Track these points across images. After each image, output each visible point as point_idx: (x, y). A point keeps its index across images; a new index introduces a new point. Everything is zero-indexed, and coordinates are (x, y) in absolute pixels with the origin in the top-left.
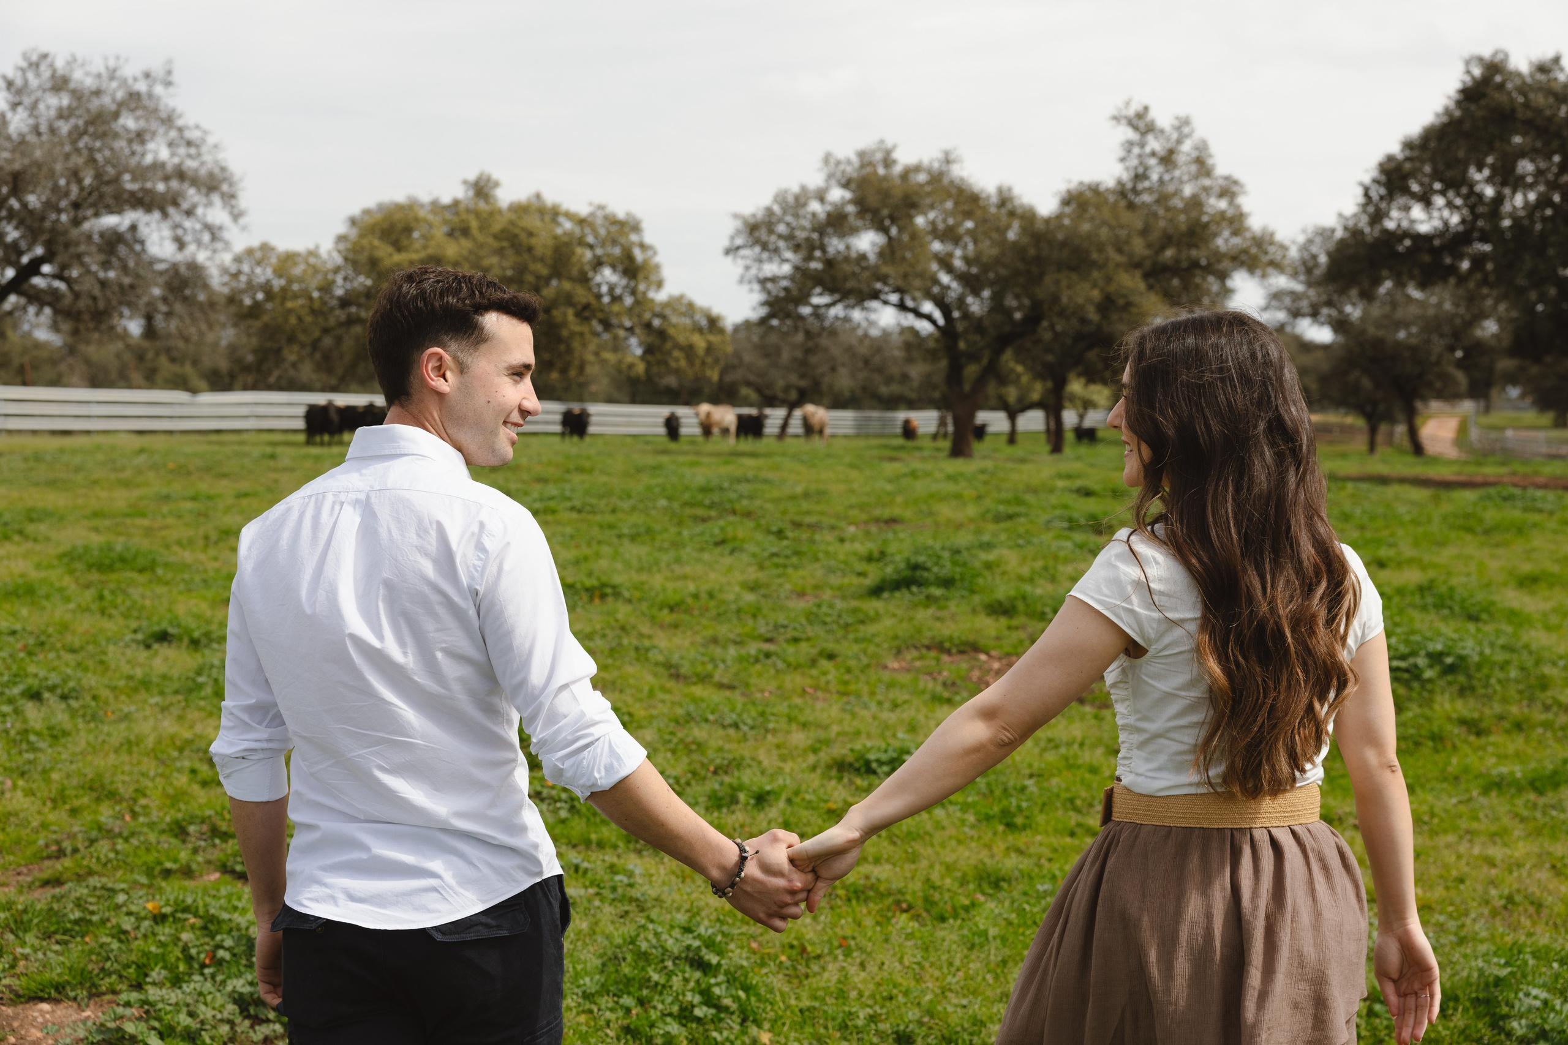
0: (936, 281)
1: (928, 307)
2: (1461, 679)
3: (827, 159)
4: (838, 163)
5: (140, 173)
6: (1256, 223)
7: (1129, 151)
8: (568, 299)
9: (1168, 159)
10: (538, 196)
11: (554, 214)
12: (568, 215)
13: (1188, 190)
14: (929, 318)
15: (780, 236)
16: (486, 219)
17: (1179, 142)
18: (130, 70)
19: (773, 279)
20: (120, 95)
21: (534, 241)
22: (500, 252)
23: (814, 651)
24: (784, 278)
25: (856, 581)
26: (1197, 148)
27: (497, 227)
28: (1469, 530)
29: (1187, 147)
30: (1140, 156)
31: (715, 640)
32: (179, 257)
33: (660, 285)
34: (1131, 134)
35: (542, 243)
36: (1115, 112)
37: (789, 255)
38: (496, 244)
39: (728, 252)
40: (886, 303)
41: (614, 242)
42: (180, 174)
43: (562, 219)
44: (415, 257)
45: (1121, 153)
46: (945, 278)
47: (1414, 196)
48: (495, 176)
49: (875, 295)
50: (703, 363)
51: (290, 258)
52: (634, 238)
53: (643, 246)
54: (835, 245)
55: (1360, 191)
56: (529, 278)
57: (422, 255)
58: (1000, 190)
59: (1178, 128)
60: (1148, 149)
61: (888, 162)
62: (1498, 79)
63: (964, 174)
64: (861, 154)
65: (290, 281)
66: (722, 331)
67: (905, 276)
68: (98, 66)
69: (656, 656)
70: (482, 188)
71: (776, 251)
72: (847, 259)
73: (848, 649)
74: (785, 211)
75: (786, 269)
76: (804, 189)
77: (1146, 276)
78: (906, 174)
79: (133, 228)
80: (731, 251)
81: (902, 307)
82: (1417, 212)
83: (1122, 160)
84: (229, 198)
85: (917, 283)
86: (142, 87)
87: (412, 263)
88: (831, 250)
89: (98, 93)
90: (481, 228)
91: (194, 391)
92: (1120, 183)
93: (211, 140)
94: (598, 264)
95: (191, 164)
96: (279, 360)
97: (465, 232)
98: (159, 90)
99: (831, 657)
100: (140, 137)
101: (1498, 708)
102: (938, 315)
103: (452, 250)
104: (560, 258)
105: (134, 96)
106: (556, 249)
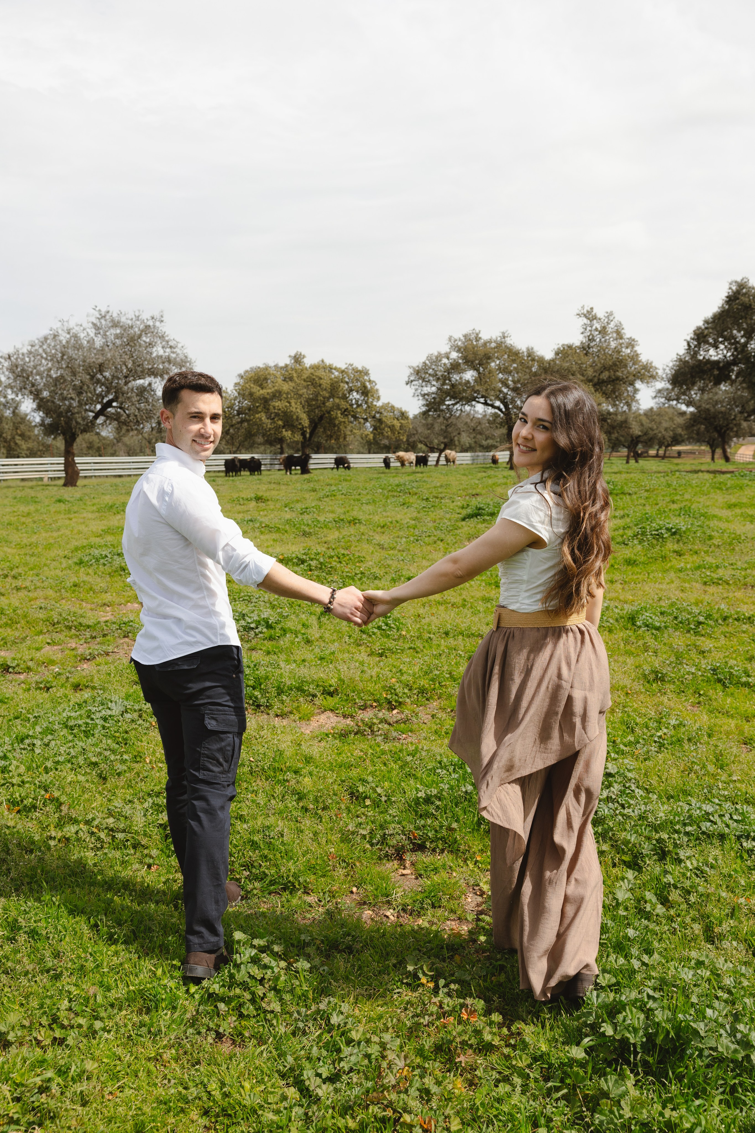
0: (501, 391)
1: (498, 403)
2: (678, 537)
3: (450, 339)
4: (456, 340)
5: (152, 361)
6: (644, 358)
7: (586, 329)
8: (338, 407)
9: (603, 331)
10: (323, 361)
11: (331, 368)
12: (335, 369)
13: (613, 345)
14: (498, 408)
15: (430, 375)
16: (300, 372)
17: (608, 323)
18: (145, 316)
19: (428, 394)
20: (142, 327)
21: (321, 381)
22: (306, 387)
23: (436, 539)
24: (433, 393)
25: (457, 516)
26: (616, 326)
27: (305, 376)
28: (720, 489)
29: (612, 325)
30: (591, 331)
31: (398, 537)
33: (378, 399)
34: (585, 321)
35: (325, 383)
36: (578, 312)
37: (434, 383)
38: (305, 384)
40: (478, 402)
41: (357, 380)
43: (334, 371)
44: (269, 391)
45: (583, 330)
46: (505, 390)
47: (710, 344)
48: (304, 353)
49: (474, 399)
50: (399, 433)
52: (366, 378)
53: (370, 381)
54: (455, 377)
55: (685, 344)
56: (320, 398)
57: (273, 390)
58: (528, 349)
59: (608, 317)
60: (594, 328)
61: (478, 339)
62: (744, 291)
63: (512, 343)
64: (465, 336)
66: (407, 418)
67: (487, 390)
68: (131, 315)
69: (375, 541)
70: (297, 359)
71: (429, 381)
72: (460, 384)
73: (449, 539)
74: (431, 363)
75: (434, 389)
76: (440, 354)
77: (594, 385)
78: (485, 344)
79: (150, 384)
80: (409, 382)
81: (486, 404)
82: (712, 352)
83: (582, 333)
85: (492, 393)
86: (150, 323)
87: (268, 393)
88: (453, 379)
89: (132, 327)
90: (298, 377)
92: (582, 343)
93: (181, 345)
94: (351, 390)
95: (173, 356)
97: (291, 379)
98: (158, 324)
99: (442, 540)
100: (151, 345)
101: (690, 547)
102: (502, 407)
103: (286, 387)
104: (334, 388)
105: (148, 327)
106: (332, 385)
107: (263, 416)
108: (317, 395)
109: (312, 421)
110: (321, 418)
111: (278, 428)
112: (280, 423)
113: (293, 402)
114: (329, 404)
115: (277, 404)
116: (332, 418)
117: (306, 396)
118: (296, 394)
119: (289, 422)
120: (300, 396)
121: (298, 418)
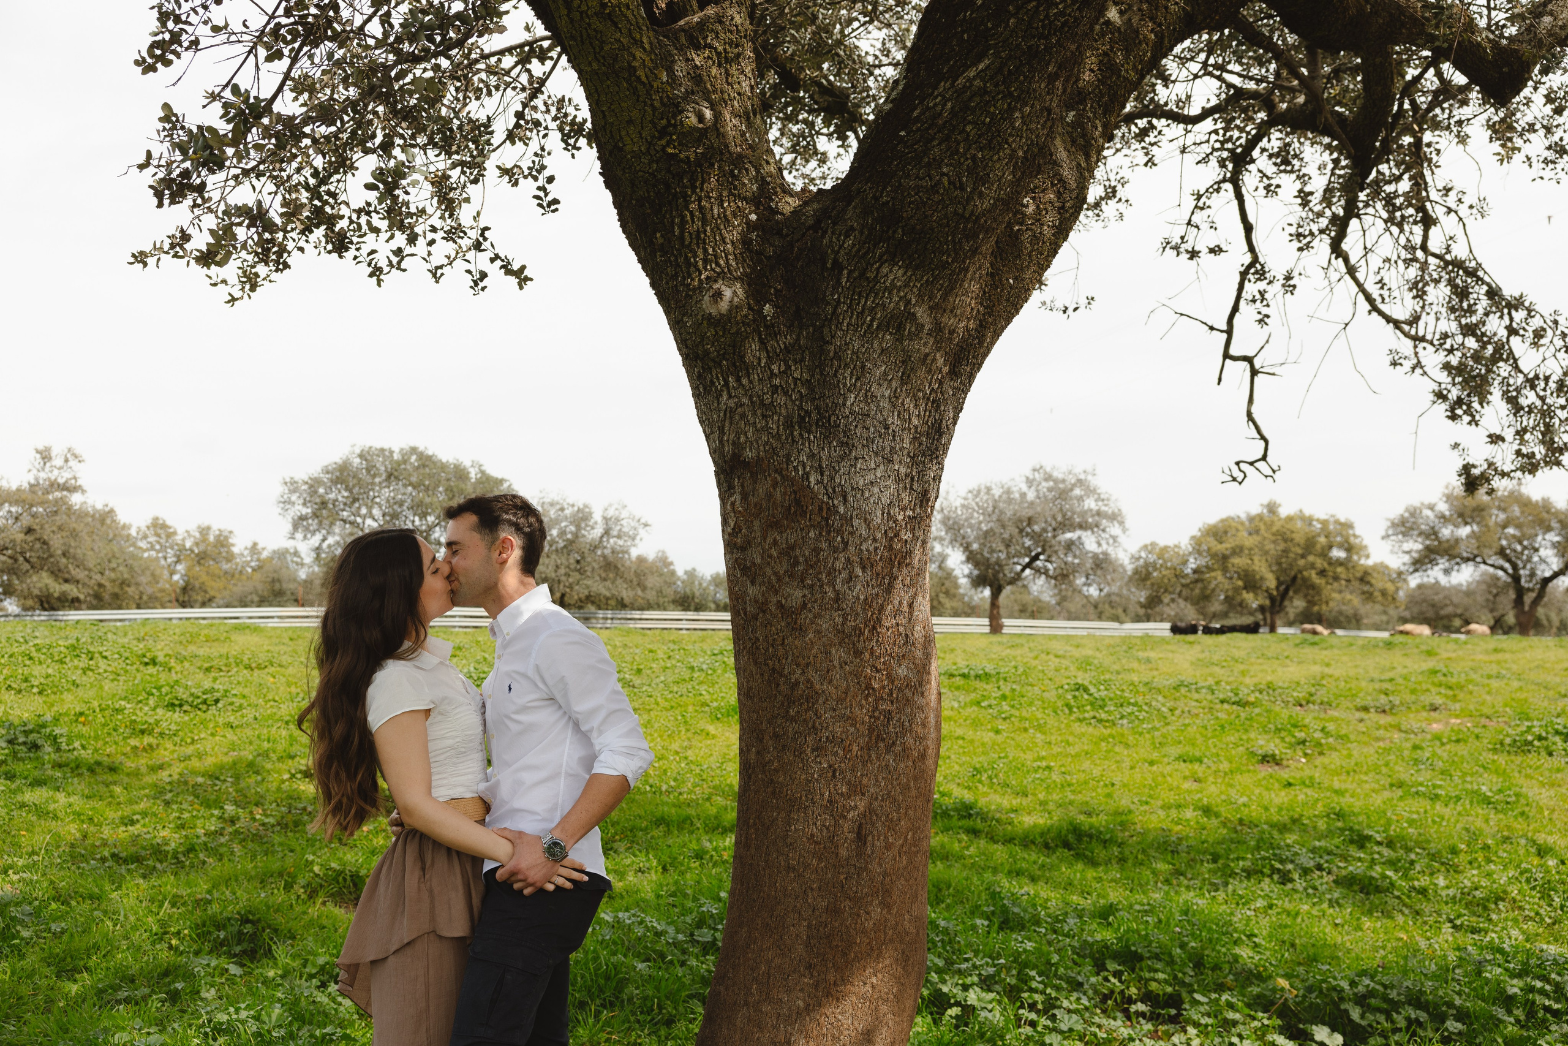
5: (1083, 514)
8: (1312, 566)
10: (1302, 511)
11: (1309, 521)
12: (1317, 520)
14: (1502, 569)
15: (1411, 529)
16: (1269, 525)
18: (1078, 470)
20: (1073, 481)
21: (1296, 535)
22: (1274, 542)
24: (1418, 550)
27: (1274, 529)
32: (1098, 550)
33: (1368, 556)
35: (1299, 538)
37: (1419, 539)
38: (1273, 538)
39: (1383, 538)
40: (1477, 561)
41: (1340, 534)
42: (1099, 513)
43: (1313, 523)
44: (1229, 546)
46: (1518, 548)
48: (1278, 502)
50: (1393, 599)
52: (1350, 531)
53: (1355, 536)
54: (1443, 532)
56: (1292, 555)
57: (1233, 544)
65: (1165, 562)
68: (1064, 469)
70: (1272, 508)
71: (1410, 536)
72: (1451, 540)
75: (1420, 547)
76: (1424, 504)
79: (1079, 538)
80: (1386, 537)
84: (1121, 523)
86: (1082, 477)
87: (1227, 549)
88: (1441, 535)
89: (1064, 481)
90: (1267, 530)
91: (1121, 622)
93: (1113, 498)
94: (1331, 546)
95: (1104, 508)
96: (1160, 601)
97: (1257, 532)
98: (1090, 478)
100: (1080, 499)
102: (1508, 567)
103: (1249, 541)
104: (1309, 545)
105: (1080, 481)
106: (1308, 540)
107: (1218, 574)
108: (1285, 551)
109: (1280, 583)
110: (1294, 578)
111: (1237, 590)
112: (1240, 583)
113: (1256, 558)
114: (1301, 562)
115: (1236, 560)
116: (1305, 580)
117: (1272, 552)
118: (1261, 549)
119: (1251, 583)
120: (1266, 553)
121: (1262, 579)
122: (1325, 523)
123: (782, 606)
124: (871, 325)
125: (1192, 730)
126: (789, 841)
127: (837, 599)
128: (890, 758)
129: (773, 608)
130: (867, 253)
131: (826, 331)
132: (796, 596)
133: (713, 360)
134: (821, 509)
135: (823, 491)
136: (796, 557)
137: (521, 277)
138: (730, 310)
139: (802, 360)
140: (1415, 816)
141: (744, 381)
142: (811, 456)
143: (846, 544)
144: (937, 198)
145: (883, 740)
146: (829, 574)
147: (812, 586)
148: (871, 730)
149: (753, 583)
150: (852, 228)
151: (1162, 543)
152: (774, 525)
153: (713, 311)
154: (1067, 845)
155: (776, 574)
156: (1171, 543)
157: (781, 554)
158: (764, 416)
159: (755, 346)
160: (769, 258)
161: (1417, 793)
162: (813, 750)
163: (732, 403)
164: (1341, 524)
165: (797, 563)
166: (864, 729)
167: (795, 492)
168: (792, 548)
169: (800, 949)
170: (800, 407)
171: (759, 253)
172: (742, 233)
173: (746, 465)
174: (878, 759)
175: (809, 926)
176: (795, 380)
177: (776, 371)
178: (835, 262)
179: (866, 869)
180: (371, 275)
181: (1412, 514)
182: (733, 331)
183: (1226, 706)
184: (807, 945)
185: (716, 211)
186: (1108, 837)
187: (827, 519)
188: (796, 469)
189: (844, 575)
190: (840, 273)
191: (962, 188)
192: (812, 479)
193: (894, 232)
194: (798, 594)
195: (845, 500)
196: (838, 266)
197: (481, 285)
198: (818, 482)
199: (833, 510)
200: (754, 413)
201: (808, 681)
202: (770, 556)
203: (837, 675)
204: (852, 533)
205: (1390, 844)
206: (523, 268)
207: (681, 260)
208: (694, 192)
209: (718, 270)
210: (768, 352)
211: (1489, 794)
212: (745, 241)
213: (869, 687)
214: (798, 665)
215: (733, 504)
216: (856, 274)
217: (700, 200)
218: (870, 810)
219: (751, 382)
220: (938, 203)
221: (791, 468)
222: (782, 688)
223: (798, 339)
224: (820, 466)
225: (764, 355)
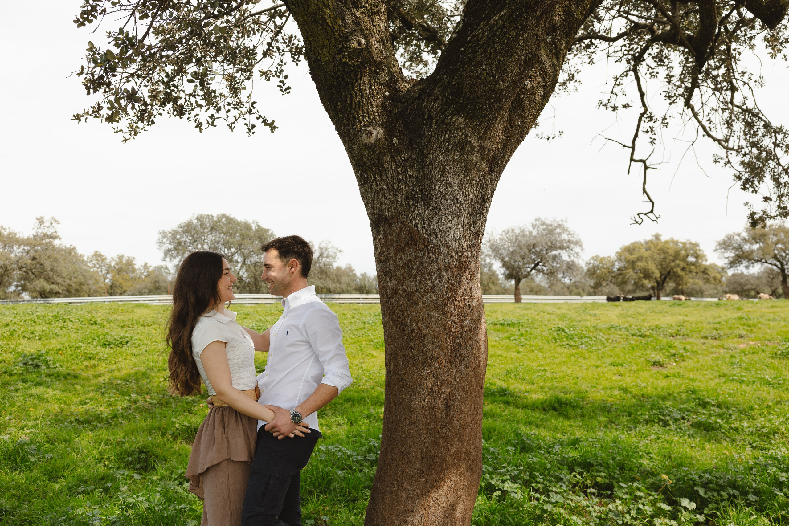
5: (561, 241)
8: (678, 266)
10: (673, 238)
11: (676, 243)
12: (680, 243)
14: (775, 265)
15: (728, 246)
16: (656, 246)
18: (558, 219)
20: (556, 225)
21: (669, 250)
22: (659, 254)
24: (732, 257)
27: (659, 247)
32: (569, 260)
33: (706, 260)
35: (671, 252)
37: (732, 251)
38: (658, 252)
40: (763, 262)
41: (693, 250)
42: (569, 241)
43: (678, 244)
44: (636, 256)
48: (660, 233)
49: (759, 260)
50: (720, 281)
51: (603, 259)
52: (697, 248)
53: (700, 250)
56: (668, 261)
57: (638, 255)
65: (603, 265)
68: (551, 219)
70: (657, 237)
71: (728, 250)
72: (749, 251)
75: (733, 255)
76: (732, 234)
79: (559, 254)
80: (716, 250)
81: (767, 263)
84: (581, 246)
86: (560, 223)
87: (635, 258)
88: (744, 248)
89: (551, 225)
90: (655, 248)
91: (581, 296)
93: (576, 234)
94: (688, 255)
95: (572, 239)
96: (601, 285)
97: (650, 249)
98: (564, 223)
100: (560, 234)
103: (646, 254)
104: (677, 255)
105: (559, 225)
106: (676, 252)
107: (630, 271)
108: (664, 258)
109: (662, 275)
110: (669, 272)
111: (640, 279)
112: (642, 275)
113: (650, 262)
114: (673, 264)
115: (639, 264)
116: (675, 273)
117: (658, 259)
118: (652, 258)
119: (647, 275)
120: (655, 260)
121: (653, 273)
122: (684, 244)
123: (405, 291)
124: (448, 147)
125: (617, 350)
126: (411, 409)
127: (433, 287)
128: (462, 367)
129: (401, 292)
130: (445, 111)
131: (425, 151)
132: (412, 285)
133: (368, 167)
134: (424, 241)
135: (425, 232)
136: (412, 266)
137: (272, 126)
138: (376, 141)
139: (413, 166)
140: (732, 391)
141: (384, 177)
142: (419, 214)
143: (437, 259)
144: (480, 81)
145: (458, 358)
146: (429, 274)
147: (420, 281)
148: (452, 353)
149: (390, 279)
150: (437, 98)
151: (601, 255)
152: (400, 250)
153: (368, 142)
154: (554, 409)
155: (402, 275)
156: (606, 255)
157: (404, 264)
158: (394, 195)
159: (389, 159)
160: (395, 114)
161: (733, 380)
162: (423, 363)
163: (378, 188)
164: (693, 244)
165: (412, 269)
166: (448, 352)
167: (411, 233)
168: (410, 261)
169: (418, 464)
170: (413, 190)
171: (391, 112)
172: (382, 102)
173: (386, 220)
174: (456, 367)
175: (422, 452)
176: (410, 176)
177: (400, 172)
178: (429, 115)
179: (450, 423)
180: (197, 127)
181: (729, 239)
182: (378, 152)
183: (635, 337)
184: (421, 462)
185: (368, 91)
186: (575, 404)
187: (427, 247)
188: (411, 221)
189: (437, 275)
190: (432, 121)
191: (493, 76)
192: (419, 227)
193: (459, 100)
194: (414, 285)
195: (436, 237)
196: (430, 118)
197: (252, 131)
198: (422, 228)
199: (430, 242)
200: (389, 193)
201: (419, 329)
202: (399, 266)
203: (434, 326)
204: (440, 253)
205: (719, 406)
206: (273, 122)
207: (351, 116)
208: (357, 81)
209: (370, 121)
210: (396, 162)
211: (770, 380)
212: (383, 106)
213: (450, 331)
214: (414, 321)
215: (379, 240)
216: (440, 122)
217: (360, 85)
218: (452, 393)
219: (387, 177)
220: (481, 84)
221: (408, 221)
222: (407, 332)
223: (411, 155)
224: (423, 220)
225: (394, 164)
